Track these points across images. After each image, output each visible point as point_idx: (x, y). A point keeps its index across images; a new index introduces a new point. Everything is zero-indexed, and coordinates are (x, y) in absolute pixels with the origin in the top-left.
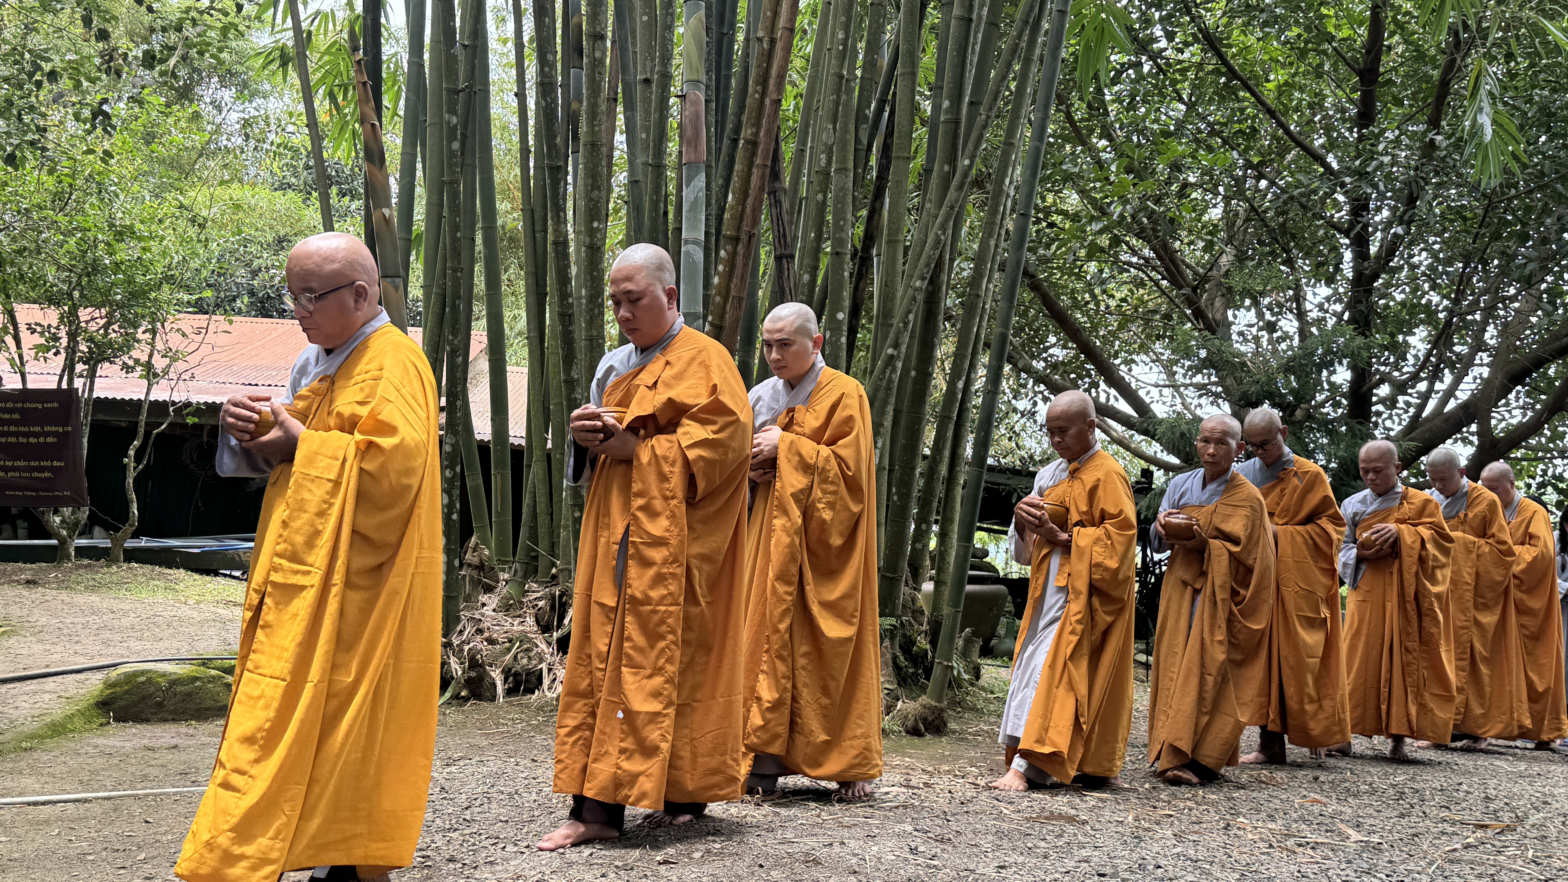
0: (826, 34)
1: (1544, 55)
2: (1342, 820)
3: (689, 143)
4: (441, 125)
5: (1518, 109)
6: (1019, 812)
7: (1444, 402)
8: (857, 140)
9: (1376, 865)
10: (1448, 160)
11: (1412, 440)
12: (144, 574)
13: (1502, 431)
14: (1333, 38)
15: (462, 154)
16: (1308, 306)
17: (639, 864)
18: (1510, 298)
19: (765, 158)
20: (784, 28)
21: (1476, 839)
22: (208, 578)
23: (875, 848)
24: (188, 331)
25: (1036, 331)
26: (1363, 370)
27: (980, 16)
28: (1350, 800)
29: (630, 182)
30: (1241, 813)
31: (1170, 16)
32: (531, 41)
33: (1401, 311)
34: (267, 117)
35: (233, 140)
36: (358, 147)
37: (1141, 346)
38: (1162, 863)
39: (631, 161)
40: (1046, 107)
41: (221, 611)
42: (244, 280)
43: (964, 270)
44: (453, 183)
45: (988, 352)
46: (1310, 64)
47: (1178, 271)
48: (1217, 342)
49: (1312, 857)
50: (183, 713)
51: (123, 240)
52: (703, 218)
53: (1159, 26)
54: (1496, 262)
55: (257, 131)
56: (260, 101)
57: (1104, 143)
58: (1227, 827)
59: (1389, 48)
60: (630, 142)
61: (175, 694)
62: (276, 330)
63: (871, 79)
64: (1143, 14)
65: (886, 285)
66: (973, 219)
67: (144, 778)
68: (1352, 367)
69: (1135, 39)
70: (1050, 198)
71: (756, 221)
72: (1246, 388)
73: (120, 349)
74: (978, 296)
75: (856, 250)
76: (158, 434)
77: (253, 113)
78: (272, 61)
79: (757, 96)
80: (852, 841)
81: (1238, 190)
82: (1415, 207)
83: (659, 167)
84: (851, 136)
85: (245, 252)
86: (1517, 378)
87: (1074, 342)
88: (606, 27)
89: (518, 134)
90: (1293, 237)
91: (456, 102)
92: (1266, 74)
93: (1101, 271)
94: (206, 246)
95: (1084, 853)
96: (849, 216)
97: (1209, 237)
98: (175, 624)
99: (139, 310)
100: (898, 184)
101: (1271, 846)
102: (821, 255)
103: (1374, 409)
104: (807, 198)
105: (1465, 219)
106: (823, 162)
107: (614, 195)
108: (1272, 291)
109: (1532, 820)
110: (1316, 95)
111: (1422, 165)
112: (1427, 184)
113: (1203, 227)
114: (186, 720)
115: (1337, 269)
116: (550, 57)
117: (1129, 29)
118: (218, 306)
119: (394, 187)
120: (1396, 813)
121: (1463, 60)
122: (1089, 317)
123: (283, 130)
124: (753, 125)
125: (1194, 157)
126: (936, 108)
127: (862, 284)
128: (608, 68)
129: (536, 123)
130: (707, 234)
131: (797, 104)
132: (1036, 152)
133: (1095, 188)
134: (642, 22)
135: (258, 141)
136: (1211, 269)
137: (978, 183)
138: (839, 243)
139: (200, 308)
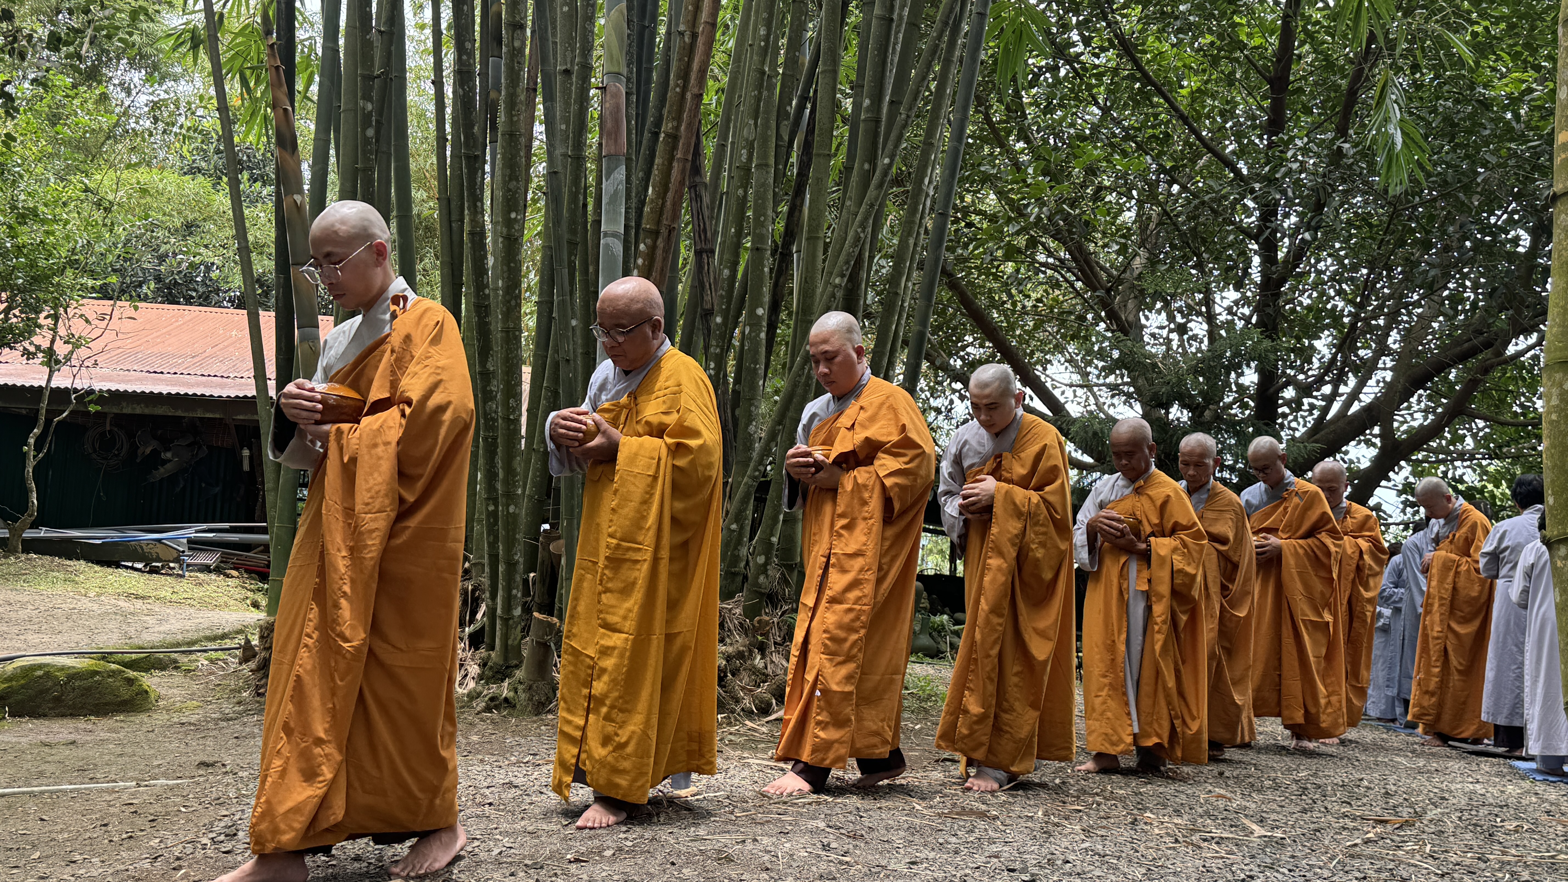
0: (748, 29)
1: (1448, 67)
2: (1246, 816)
3: (609, 135)
4: (356, 111)
5: (1423, 119)
6: (931, 807)
7: (1348, 404)
8: (779, 136)
9: (1279, 860)
10: (1355, 167)
11: (1316, 442)
12: (42, 566)
13: (1404, 432)
14: (1245, 46)
15: (377, 141)
16: (1218, 309)
17: (549, 862)
18: (1413, 304)
19: (686, 152)
20: (706, 22)
21: (1376, 834)
22: (110, 570)
23: (788, 845)
24: (91, 317)
25: (955, 329)
26: (1270, 372)
27: (901, 17)
28: (1254, 795)
29: (549, 173)
30: (1148, 808)
31: (1087, 21)
32: (449, 28)
33: (1307, 315)
34: (178, 100)
35: (141, 122)
36: (270, 132)
37: (1056, 347)
38: (1071, 857)
39: (550, 153)
40: (965, 109)
41: (122, 603)
42: (149, 266)
43: (884, 267)
44: (367, 171)
45: (906, 351)
46: (1222, 72)
47: (1092, 272)
48: (1129, 343)
49: (1217, 852)
50: (82, 708)
51: (26, 223)
52: (623, 210)
53: (1075, 31)
54: (1399, 269)
55: (166, 114)
56: (170, 84)
57: (1021, 145)
58: (1134, 822)
59: (1300, 57)
60: (549, 132)
61: (74, 689)
62: (182, 316)
63: (792, 76)
64: (1061, 18)
65: (806, 282)
66: (892, 217)
67: (41, 774)
68: (1259, 370)
69: (1053, 43)
70: (968, 198)
71: (676, 216)
72: (1157, 388)
73: (21, 334)
74: (897, 294)
75: (777, 246)
76: (59, 422)
77: (163, 96)
78: (183, 43)
79: (678, 90)
80: (766, 838)
81: (1150, 195)
82: (1321, 214)
83: (578, 158)
84: (772, 133)
85: (152, 237)
86: (1419, 384)
87: (990, 341)
88: (526, 16)
89: (434, 121)
90: (1204, 241)
91: (372, 88)
92: (1180, 80)
93: (1018, 271)
94: (111, 231)
95: (994, 848)
96: (770, 212)
97: (1123, 241)
98: (74, 617)
99: (41, 295)
100: (819, 180)
101: (1177, 841)
102: (742, 250)
103: (1280, 410)
104: (727, 193)
105: (1371, 226)
106: (744, 158)
107: (533, 185)
108: (1182, 294)
109: (1430, 815)
110: (1228, 102)
111: (1330, 172)
112: (1334, 191)
113: (1118, 230)
114: (85, 716)
115: (1246, 274)
116: (468, 45)
117: (1048, 33)
118: (123, 292)
119: (307, 174)
120: (1298, 808)
121: (1370, 69)
122: (1006, 316)
123: (193, 113)
124: (673, 119)
125: (1108, 161)
126: (857, 105)
127: (781, 280)
128: (527, 57)
129: (453, 112)
130: (626, 227)
131: (719, 98)
132: (955, 152)
133: (1013, 189)
134: (562, 13)
135: (167, 124)
136: (1124, 271)
137: (898, 181)
138: (759, 239)
139: (105, 293)
